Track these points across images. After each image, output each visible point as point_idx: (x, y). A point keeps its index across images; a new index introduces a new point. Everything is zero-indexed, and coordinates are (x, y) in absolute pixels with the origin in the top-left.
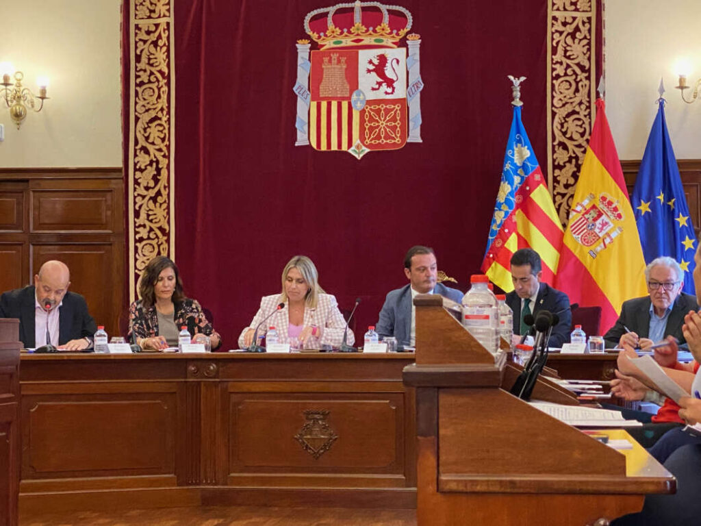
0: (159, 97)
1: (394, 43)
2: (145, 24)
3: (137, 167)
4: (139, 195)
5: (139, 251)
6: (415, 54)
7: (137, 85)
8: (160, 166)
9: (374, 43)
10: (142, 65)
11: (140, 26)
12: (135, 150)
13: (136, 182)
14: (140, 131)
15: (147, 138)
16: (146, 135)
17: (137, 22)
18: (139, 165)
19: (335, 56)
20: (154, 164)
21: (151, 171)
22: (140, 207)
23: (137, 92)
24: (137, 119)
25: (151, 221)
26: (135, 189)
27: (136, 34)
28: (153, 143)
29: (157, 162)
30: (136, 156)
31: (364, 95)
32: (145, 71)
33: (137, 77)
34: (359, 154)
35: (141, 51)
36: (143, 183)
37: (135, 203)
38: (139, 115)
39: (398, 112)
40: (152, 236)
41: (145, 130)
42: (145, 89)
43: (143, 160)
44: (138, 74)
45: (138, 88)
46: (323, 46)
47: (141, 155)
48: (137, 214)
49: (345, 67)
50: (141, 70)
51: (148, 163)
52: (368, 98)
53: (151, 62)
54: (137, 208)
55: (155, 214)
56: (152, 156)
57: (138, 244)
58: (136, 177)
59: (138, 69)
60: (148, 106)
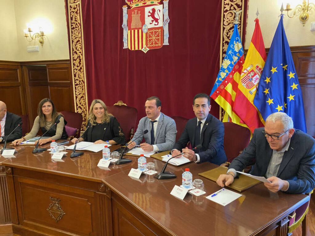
0: (79, 33)
1: (158, 3)
2: (73, 5)
3: (74, 59)
4: (75, 69)
5: (77, 88)
6: (166, 7)
7: (72, 29)
8: (81, 58)
9: (150, 4)
10: (73, 21)
11: (72, 6)
12: (73, 53)
13: (74, 64)
14: (74, 46)
15: (76, 48)
16: (76, 47)
17: (71, 5)
18: (74, 58)
19: (136, 11)
20: (79, 58)
21: (78, 60)
22: (76, 73)
23: (72, 31)
24: (73, 41)
25: (80, 78)
26: (74, 67)
27: (70, 9)
28: (78, 50)
29: (80, 57)
30: (73, 55)
31: (147, 26)
32: (74, 23)
33: (72, 26)
34: (145, 51)
35: (73, 16)
36: (76, 65)
37: (74, 72)
38: (73, 40)
39: (160, 32)
40: (80, 83)
41: (75, 45)
42: (75, 30)
43: (76, 56)
44: (72, 24)
45: (72, 30)
46: (132, 7)
47: (75, 55)
48: (75, 76)
49: (140, 15)
50: (73, 23)
51: (77, 57)
52: (149, 28)
53: (76, 19)
54: (75, 74)
55: (80, 76)
56: (78, 55)
57: (76, 86)
58: (74, 63)
59: (72, 23)
60: (76, 36)
